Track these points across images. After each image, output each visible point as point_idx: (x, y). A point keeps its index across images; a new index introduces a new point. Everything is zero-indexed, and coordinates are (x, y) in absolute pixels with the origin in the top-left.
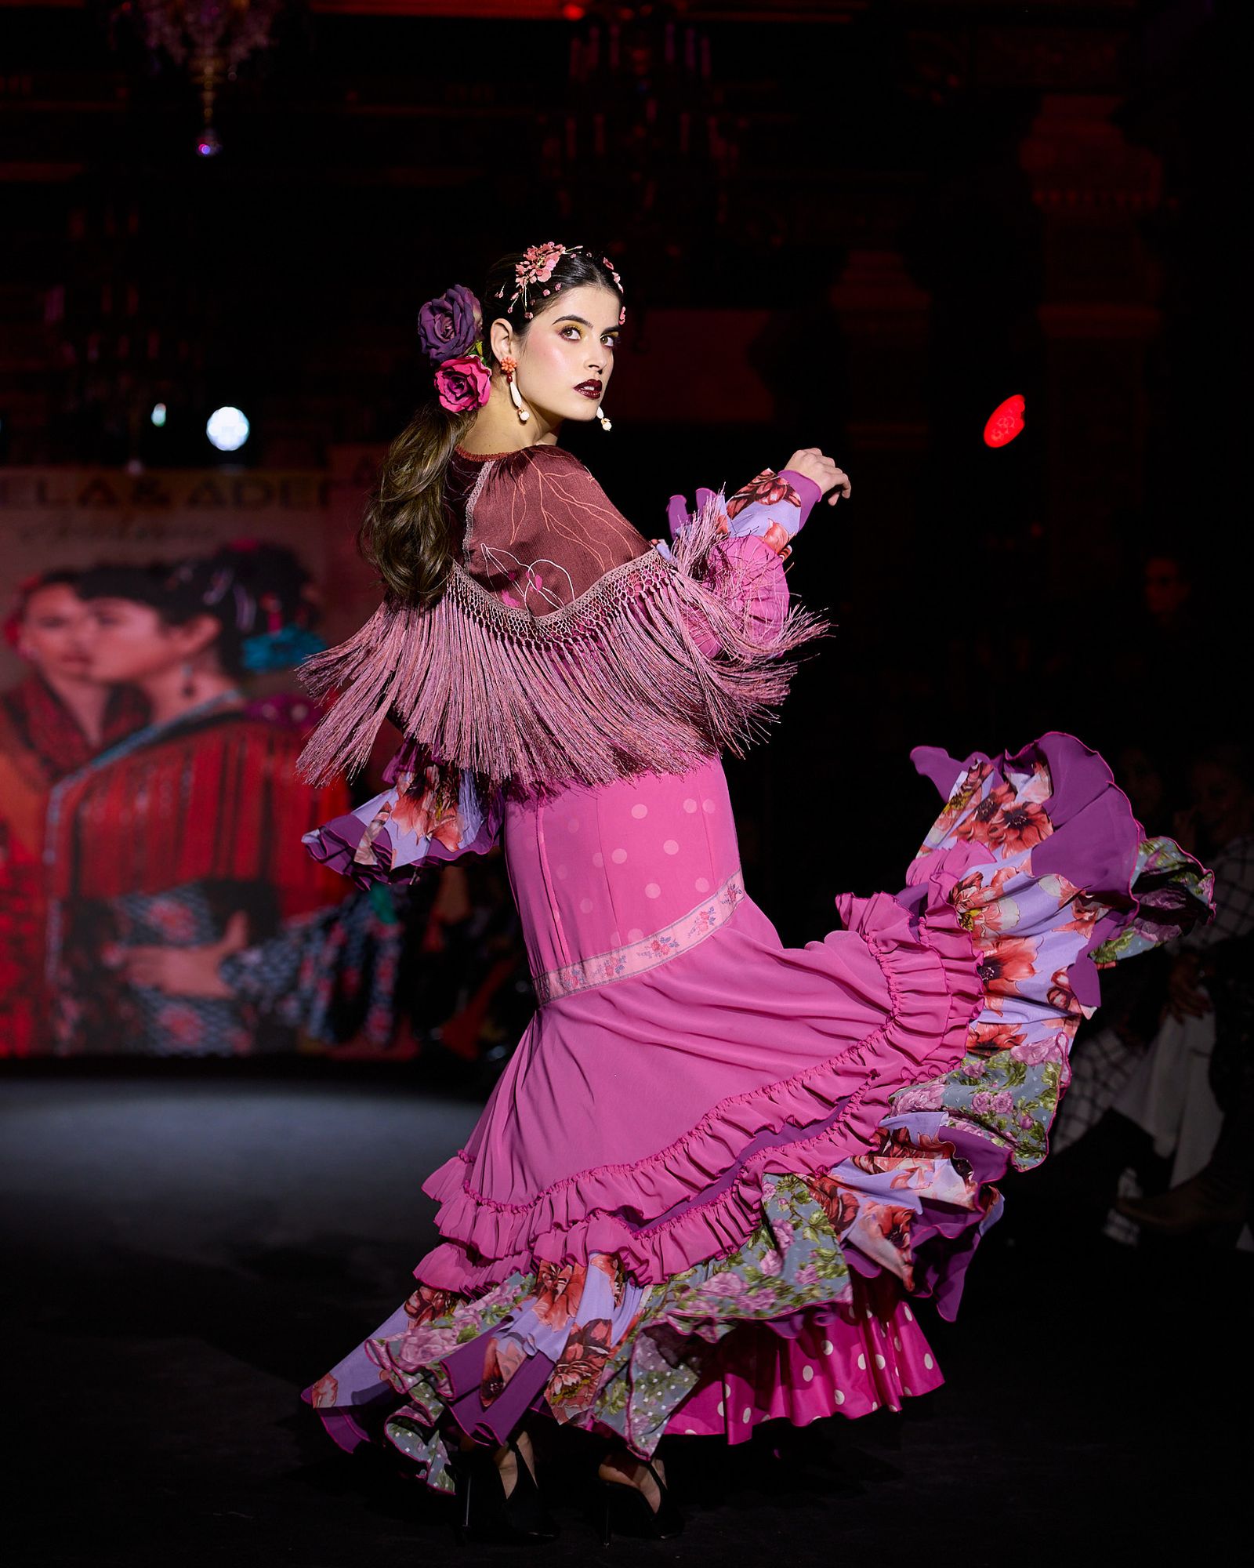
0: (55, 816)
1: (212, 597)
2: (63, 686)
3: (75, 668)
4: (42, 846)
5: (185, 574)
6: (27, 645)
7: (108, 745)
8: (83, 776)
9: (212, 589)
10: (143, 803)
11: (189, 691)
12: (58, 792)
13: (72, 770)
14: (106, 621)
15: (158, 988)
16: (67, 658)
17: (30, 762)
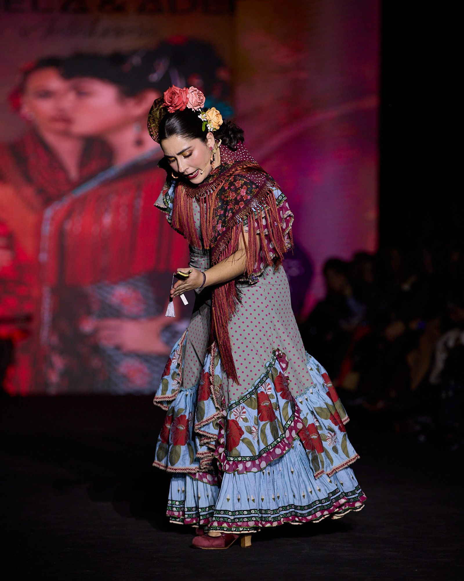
0: (47, 229)
1: (155, 77)
2: (51, 138)
3: (60, 126)
4: (38, 251)
5: (136, 60)
6: (26, 110)
7: (83, 180)
8: (66, 201)
9: (154, 71)
10: (107, 220)
11: (139, 143)
12: (49, 213)
13: (59, 197)
14: (81, 93)
15: (118, 348)
16: (55, 119)
17: (29, 192)
